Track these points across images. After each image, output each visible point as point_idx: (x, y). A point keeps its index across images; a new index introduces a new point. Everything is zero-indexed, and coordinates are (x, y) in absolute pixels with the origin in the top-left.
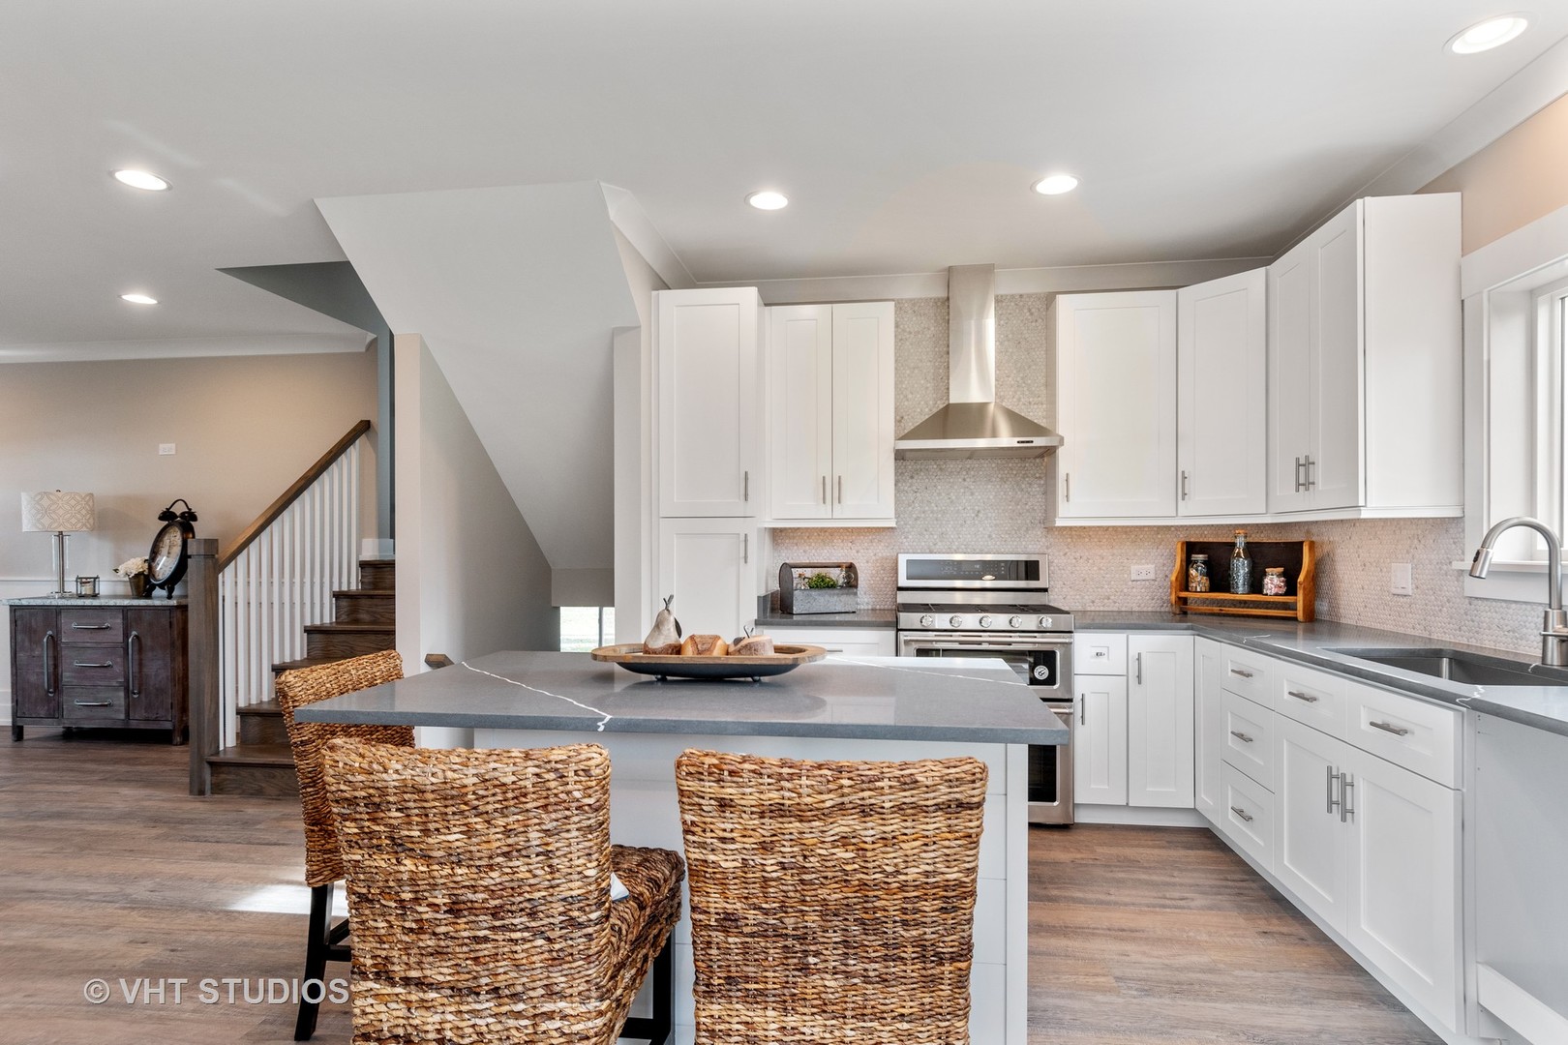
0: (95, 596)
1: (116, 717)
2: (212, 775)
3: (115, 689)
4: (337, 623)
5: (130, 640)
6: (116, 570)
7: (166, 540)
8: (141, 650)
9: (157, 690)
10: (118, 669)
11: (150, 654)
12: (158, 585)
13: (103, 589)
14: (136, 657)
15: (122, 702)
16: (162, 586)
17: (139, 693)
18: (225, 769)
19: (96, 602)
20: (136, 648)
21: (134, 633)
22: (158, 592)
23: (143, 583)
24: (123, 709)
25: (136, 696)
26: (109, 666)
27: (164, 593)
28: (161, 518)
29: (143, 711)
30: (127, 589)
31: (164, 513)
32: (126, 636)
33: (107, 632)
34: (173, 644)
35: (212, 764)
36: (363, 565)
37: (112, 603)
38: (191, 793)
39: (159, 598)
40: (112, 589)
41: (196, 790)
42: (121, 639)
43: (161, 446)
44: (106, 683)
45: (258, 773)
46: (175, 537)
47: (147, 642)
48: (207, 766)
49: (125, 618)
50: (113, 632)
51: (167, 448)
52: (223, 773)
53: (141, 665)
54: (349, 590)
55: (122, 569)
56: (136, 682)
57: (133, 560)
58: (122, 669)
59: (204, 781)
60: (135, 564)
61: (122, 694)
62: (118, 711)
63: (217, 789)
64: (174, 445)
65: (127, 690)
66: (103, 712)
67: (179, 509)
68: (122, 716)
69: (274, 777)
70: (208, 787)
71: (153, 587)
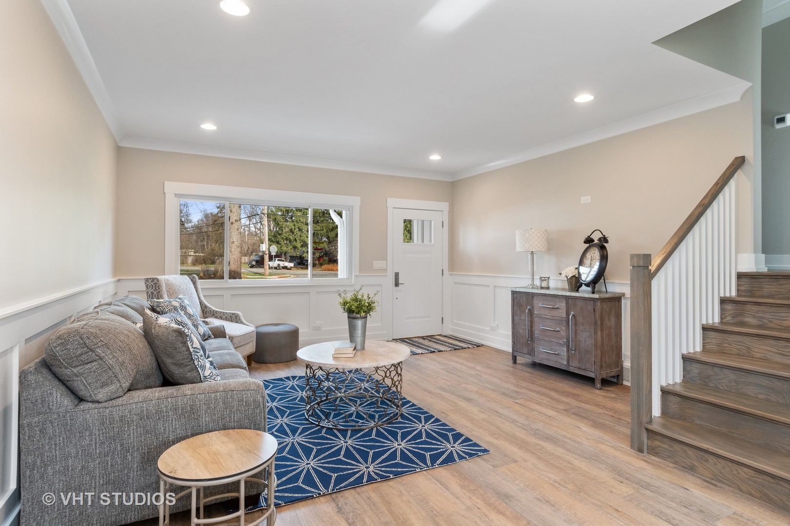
0: (548, 288)
1: (562, 362)
2: (648, 439)
3: (561, 345)
4: (722, 323)
5: (570, 317)
6: (560, 274)
7: (588, 255)
8: (576, 324)
9: (586, 350)
10: (563, 333)
11: (581, 327)
12: (585, 284)
13: (552, 284)
14: (574, 328)
15: (565, 354)
16: (587, 285)
17: (575, 350)
18: (658, 437)
19: (547, 292)
20: (573, 323)
21: (572, 313)
22: (584, 288)
23: (576, 283)
24: (565, 358)
25: (573, 352)
26: (558, 331)
27: (589, 289)
28: (585, 242)
29: (577, 363)
30: (567, 286)
31: (587, 239)
32: (568, 314)
33: (558, 310)
34: (596, 323)
35: (647, 430)
36: (740, 276)
37: (560, 293)
38: (632, 447)
39: (585, 291)
40: (558, 285)
41: (636, 446)
42: (564, 316)
43: (583, 198)
44: (558, 341)
45: (690, 452)
46: (595, 253)
47: (580, 319)
48: (644, 431)
49: (567, 303)
50: (560, 311)
51: (586, 199)
52: (657, 440)
53: (576, 333)
54: (730, 297)
55: (564, 273)
56: (573, 344)
57: (569, 268)
58: (565, 334)
59: (643, 442)
60: (570, 271)
61: (565, 349)
62: (562, 359)
63: (653, 451)
64: (589, 197)
65: (568, 347)
66: (554, 358)
67: (596, 237)
68: (565, 363)
69: (707, 461)
70: (645, 448)
71: (581, 285)
